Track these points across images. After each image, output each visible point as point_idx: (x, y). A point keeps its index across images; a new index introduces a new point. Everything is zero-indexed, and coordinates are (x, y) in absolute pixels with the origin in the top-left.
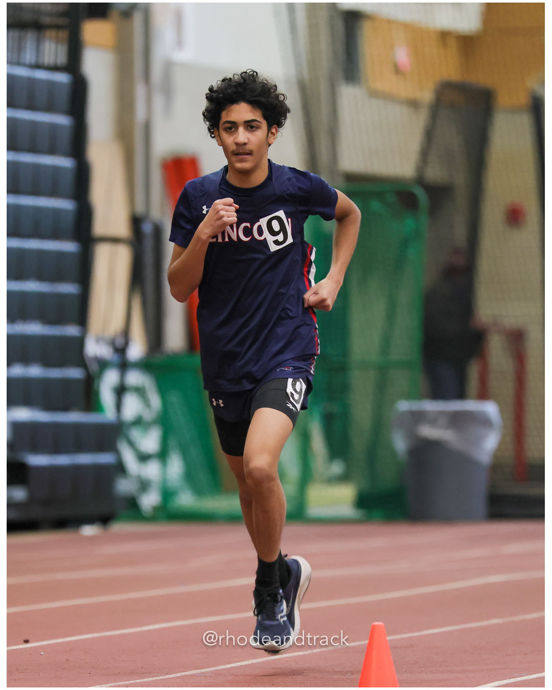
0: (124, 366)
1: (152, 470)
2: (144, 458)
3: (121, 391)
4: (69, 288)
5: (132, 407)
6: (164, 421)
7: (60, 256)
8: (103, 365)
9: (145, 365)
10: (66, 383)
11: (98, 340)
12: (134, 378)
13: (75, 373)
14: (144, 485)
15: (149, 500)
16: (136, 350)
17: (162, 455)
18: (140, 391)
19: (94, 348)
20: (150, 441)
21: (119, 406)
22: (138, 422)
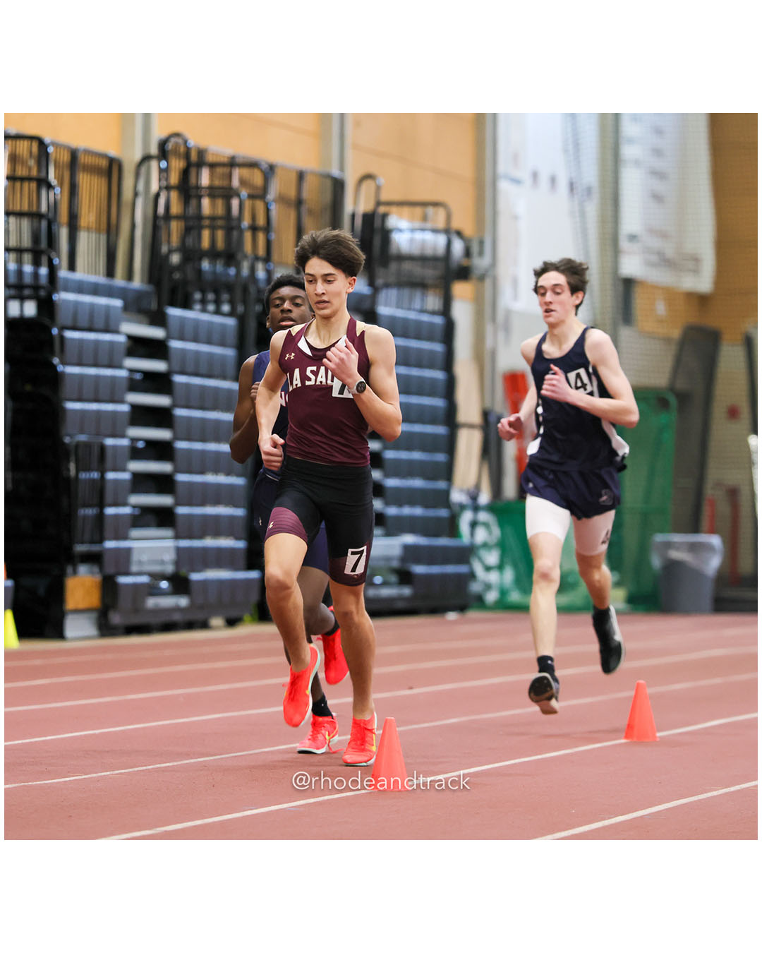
0: (476, 508)
1: (493, 577)
2: (488, 569)
3: (474, 525)
4: (441, 457)
5: (481, 535)
6: (502, 545)
7: (435, 437)
8: (462, 507)
9: (491, 508)
10: (439, 519)
11: (462, 491)
12: (483, 516)
13: (443, 513)
14: (488, 587)
15: (491, 597)
16: (484, 498)
17: (500, 567)
18: (486, 525)
19: (457, 496)
20: (492, 558)
21: (472, 534)
22: (485, 545)
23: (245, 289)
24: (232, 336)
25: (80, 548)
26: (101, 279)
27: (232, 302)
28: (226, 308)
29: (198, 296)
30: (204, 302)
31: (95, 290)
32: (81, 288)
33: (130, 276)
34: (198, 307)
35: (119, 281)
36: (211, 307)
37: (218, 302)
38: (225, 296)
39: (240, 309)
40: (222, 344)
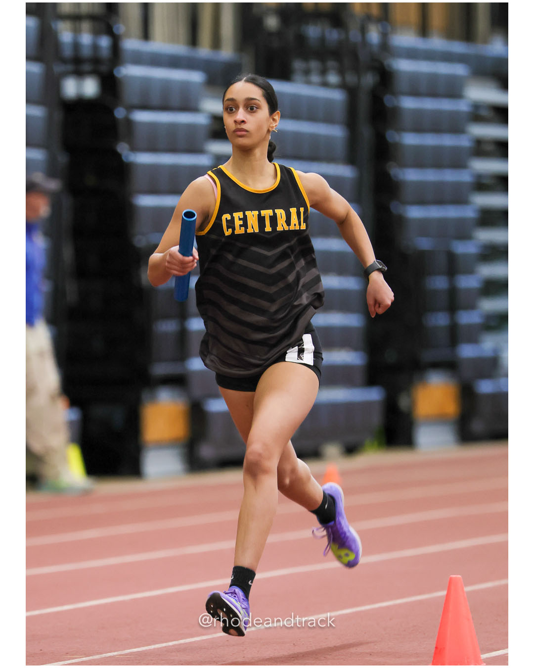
23: (354, 55)
24: (340, 112)
25: (160, 369)
26: (180, 49)
27: (341, 72)
28: (333, 78)
29: (298, 65)
30: (307, 72)
31: (174, 62)
32: (156, 61)
33: (216, 43)
34: (298, 77)
35: (204, 51)
36: (315, 78)
37: (324, 72)
38: (331, 63)
39: (351, 79)
40: (328, 119)
